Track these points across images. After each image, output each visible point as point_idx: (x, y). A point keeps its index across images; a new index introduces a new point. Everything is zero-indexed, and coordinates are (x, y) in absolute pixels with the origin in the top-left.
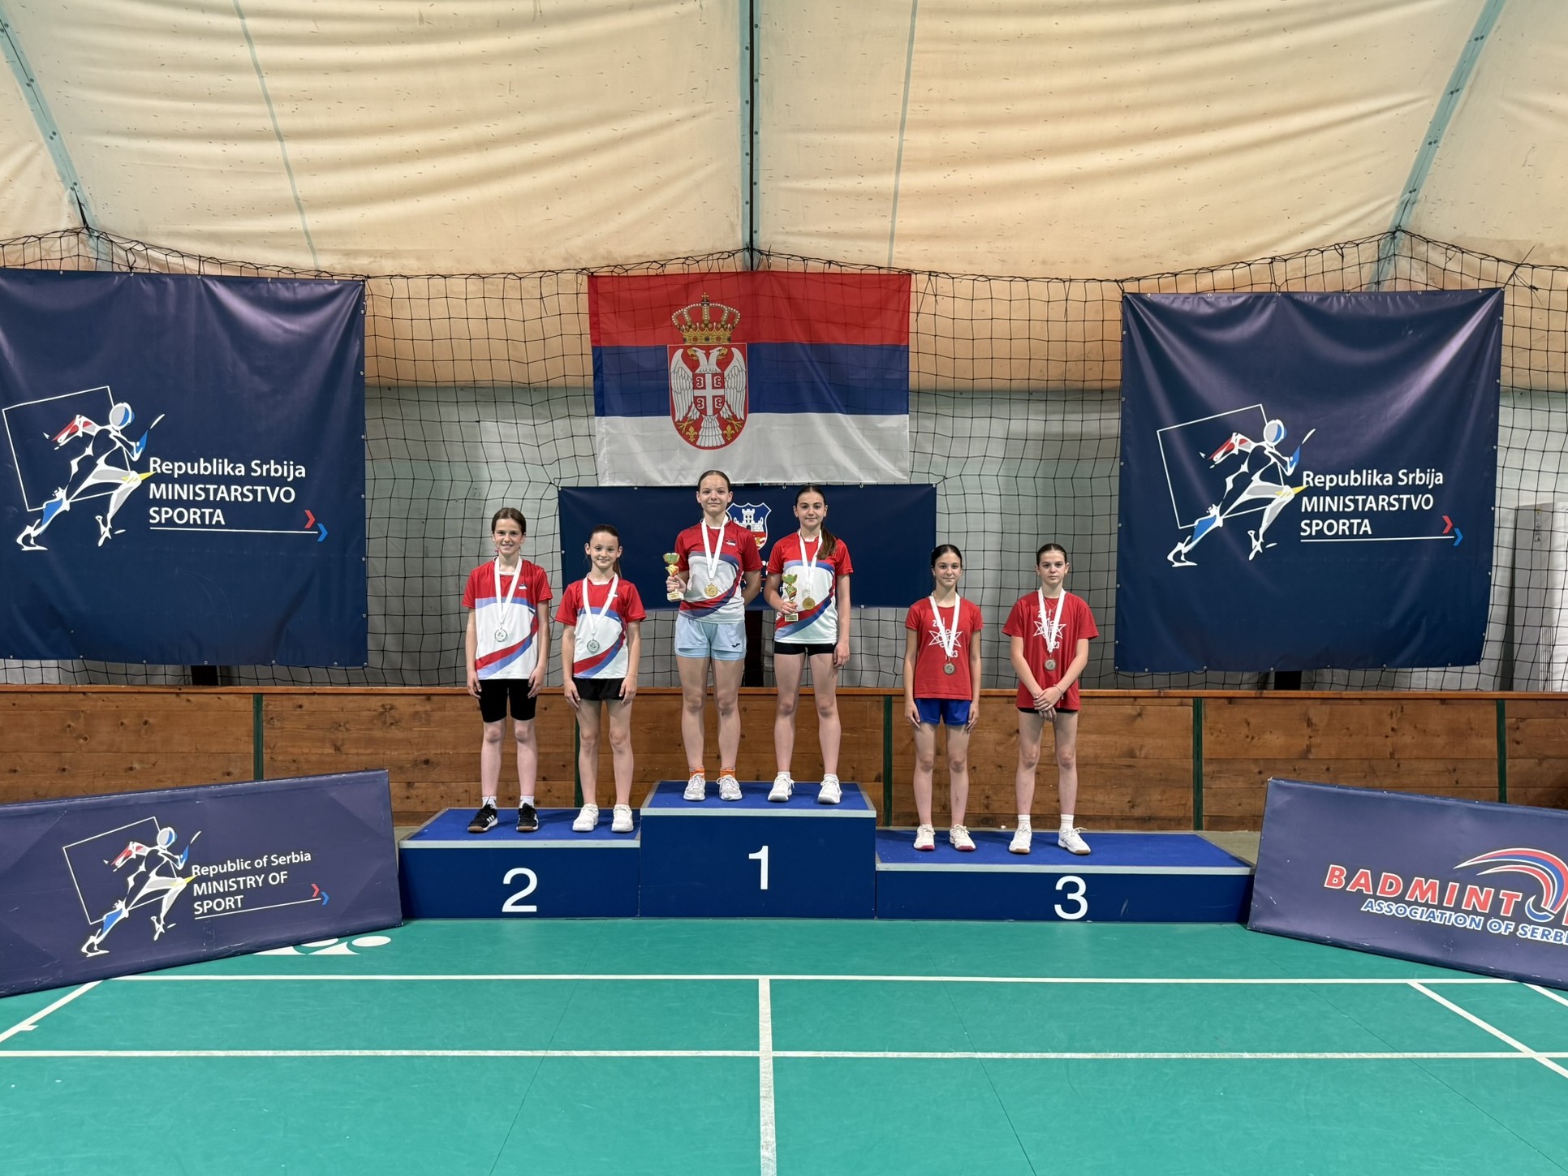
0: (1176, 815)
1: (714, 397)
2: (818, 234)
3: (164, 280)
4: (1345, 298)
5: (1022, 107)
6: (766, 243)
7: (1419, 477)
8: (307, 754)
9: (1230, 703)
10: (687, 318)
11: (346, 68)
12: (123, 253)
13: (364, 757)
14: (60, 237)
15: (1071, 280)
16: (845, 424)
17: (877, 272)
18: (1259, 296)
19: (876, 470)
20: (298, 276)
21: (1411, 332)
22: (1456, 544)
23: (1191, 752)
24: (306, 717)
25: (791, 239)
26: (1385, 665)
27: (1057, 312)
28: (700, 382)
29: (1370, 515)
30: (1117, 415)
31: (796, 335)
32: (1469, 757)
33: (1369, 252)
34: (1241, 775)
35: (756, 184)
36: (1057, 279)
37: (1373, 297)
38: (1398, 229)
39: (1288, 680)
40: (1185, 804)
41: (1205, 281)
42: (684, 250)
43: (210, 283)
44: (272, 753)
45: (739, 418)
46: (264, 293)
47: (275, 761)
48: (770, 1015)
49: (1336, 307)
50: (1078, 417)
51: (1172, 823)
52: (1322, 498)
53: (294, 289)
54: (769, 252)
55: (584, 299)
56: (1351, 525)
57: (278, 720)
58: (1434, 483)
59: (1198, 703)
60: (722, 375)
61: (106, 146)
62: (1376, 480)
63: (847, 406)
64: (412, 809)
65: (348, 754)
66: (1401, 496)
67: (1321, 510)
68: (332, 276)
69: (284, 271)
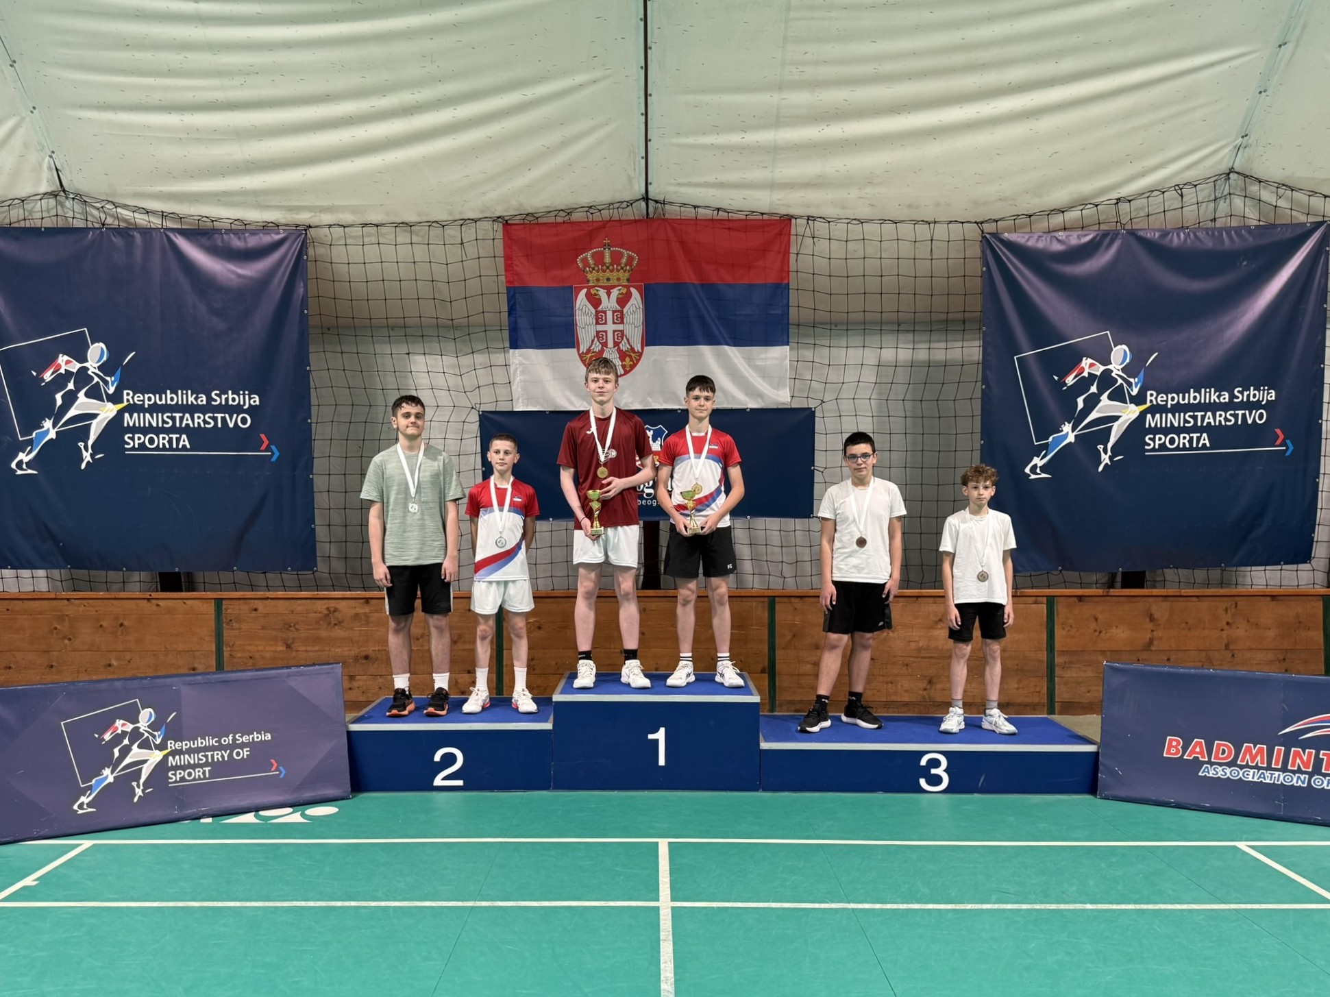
0: (1031, 701)
1: (614, 331)
2: (706, 185)
3: (132, 233)
4: (1184, 233)
5: (888, 67)
6: (660, 194)
7: (1253, 394)
8: (262, 651)
9: (1080, 601)
10: (591, 261)
11: (288, 45)
12: (95, 212)
13: (311, 654)
14: (41, 200)
15: (935, 222)
16: (731, 355)
17: (760, 217)
18: (1105, 234)
19: (760, 395)
20: (248, 227)
21: (1245, 263)
22: (1288, 454)
23: (1045, 646)
24: (261, 619)
25: (683, 190)
26: (1223, 565)
27: (923, 251)
28: (602, 318)
29: (1208, 429)
30: (977, 343)
31: (689, 276)
32: (1297, 647)
33: (1205, 192)
34: (1089, 665)
35: (650, 140)
36: (922, 221)
37: (1210, 233)
38: (1232, 170)
39: (1134, 580)
40: (1039, 692)
41: (1057, 220)
42: (588, 201)
43: (171, 235)
44: (231, 650)
45: (636, 350)
46: (219, 242)
47: (234, 657)
48: (668, 872)
49: (1176, 241)
50: (943, 345)
51: (1028, 708)
52: (1164, 415)
53: (245, 239)
54: (664, 201)
55: (499, 244)
56: (1191, 438)
57: (236, 622)
58: (1267, 399)
59: (1051, 601)
60: (622, 312)
61: (80, 119)
62: (1214, 397)
63: (735, 338)
64: (354, 699)
65: (298, 651)
66: (1237, 412)
67: (1164, 425)
68: (278, 226)
69: (236, 222)
